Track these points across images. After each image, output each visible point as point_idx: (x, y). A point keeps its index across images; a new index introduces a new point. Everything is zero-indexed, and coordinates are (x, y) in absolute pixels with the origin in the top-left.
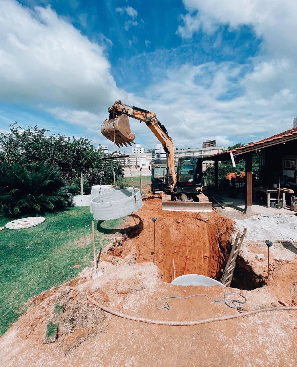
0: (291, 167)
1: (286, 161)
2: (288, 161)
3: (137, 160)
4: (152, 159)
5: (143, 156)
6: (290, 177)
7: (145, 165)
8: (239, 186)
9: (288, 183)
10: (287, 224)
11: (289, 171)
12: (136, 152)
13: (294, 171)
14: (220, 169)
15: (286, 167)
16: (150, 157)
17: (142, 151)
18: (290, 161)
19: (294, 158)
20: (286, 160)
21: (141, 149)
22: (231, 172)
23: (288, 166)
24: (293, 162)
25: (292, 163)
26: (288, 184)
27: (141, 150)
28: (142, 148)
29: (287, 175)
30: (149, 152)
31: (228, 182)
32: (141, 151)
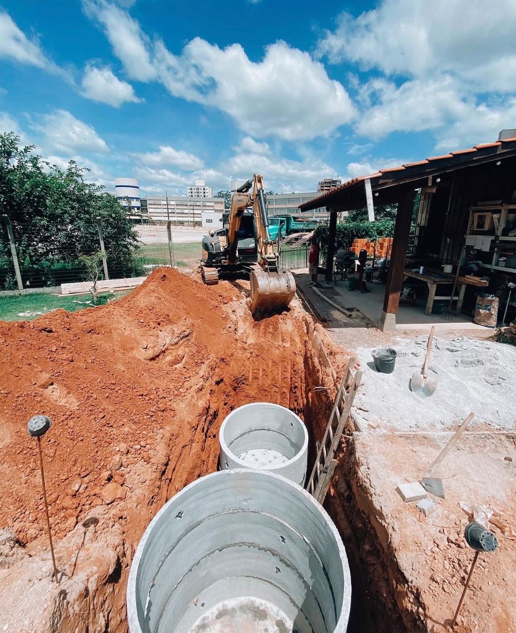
0: (487, 227)
1: (476, 215)
2: (483, 214)
3: (196, 212)
4: (225, 210)
5: (208, 204)
6: (479, 251)
7: (212, 222)
8: (373, 265)
9: (474, 263)
10: (481, 369)
11: (481, 238)
12: (196, 194)
13: (493, 238)
14: (340, 231)
15: (475, 227)
16: (222, 207)
17: (206, 194)
18: (488, 215)
19: (499, 207)
20: (478, 211)
21: (204, 189)
22: (359, 238)
23: (481, 225)
24: (496, 216)
25: (492, 218)
26: (473, 266)
27: (206, 191)
28: (206, 188)
29: (474, 246)
30: (220, 195)
31: (353, 258)
32: (204, 193)
